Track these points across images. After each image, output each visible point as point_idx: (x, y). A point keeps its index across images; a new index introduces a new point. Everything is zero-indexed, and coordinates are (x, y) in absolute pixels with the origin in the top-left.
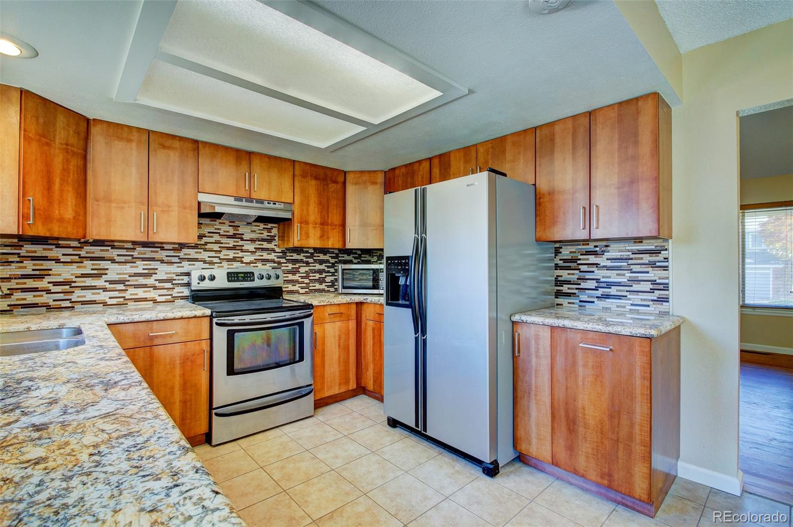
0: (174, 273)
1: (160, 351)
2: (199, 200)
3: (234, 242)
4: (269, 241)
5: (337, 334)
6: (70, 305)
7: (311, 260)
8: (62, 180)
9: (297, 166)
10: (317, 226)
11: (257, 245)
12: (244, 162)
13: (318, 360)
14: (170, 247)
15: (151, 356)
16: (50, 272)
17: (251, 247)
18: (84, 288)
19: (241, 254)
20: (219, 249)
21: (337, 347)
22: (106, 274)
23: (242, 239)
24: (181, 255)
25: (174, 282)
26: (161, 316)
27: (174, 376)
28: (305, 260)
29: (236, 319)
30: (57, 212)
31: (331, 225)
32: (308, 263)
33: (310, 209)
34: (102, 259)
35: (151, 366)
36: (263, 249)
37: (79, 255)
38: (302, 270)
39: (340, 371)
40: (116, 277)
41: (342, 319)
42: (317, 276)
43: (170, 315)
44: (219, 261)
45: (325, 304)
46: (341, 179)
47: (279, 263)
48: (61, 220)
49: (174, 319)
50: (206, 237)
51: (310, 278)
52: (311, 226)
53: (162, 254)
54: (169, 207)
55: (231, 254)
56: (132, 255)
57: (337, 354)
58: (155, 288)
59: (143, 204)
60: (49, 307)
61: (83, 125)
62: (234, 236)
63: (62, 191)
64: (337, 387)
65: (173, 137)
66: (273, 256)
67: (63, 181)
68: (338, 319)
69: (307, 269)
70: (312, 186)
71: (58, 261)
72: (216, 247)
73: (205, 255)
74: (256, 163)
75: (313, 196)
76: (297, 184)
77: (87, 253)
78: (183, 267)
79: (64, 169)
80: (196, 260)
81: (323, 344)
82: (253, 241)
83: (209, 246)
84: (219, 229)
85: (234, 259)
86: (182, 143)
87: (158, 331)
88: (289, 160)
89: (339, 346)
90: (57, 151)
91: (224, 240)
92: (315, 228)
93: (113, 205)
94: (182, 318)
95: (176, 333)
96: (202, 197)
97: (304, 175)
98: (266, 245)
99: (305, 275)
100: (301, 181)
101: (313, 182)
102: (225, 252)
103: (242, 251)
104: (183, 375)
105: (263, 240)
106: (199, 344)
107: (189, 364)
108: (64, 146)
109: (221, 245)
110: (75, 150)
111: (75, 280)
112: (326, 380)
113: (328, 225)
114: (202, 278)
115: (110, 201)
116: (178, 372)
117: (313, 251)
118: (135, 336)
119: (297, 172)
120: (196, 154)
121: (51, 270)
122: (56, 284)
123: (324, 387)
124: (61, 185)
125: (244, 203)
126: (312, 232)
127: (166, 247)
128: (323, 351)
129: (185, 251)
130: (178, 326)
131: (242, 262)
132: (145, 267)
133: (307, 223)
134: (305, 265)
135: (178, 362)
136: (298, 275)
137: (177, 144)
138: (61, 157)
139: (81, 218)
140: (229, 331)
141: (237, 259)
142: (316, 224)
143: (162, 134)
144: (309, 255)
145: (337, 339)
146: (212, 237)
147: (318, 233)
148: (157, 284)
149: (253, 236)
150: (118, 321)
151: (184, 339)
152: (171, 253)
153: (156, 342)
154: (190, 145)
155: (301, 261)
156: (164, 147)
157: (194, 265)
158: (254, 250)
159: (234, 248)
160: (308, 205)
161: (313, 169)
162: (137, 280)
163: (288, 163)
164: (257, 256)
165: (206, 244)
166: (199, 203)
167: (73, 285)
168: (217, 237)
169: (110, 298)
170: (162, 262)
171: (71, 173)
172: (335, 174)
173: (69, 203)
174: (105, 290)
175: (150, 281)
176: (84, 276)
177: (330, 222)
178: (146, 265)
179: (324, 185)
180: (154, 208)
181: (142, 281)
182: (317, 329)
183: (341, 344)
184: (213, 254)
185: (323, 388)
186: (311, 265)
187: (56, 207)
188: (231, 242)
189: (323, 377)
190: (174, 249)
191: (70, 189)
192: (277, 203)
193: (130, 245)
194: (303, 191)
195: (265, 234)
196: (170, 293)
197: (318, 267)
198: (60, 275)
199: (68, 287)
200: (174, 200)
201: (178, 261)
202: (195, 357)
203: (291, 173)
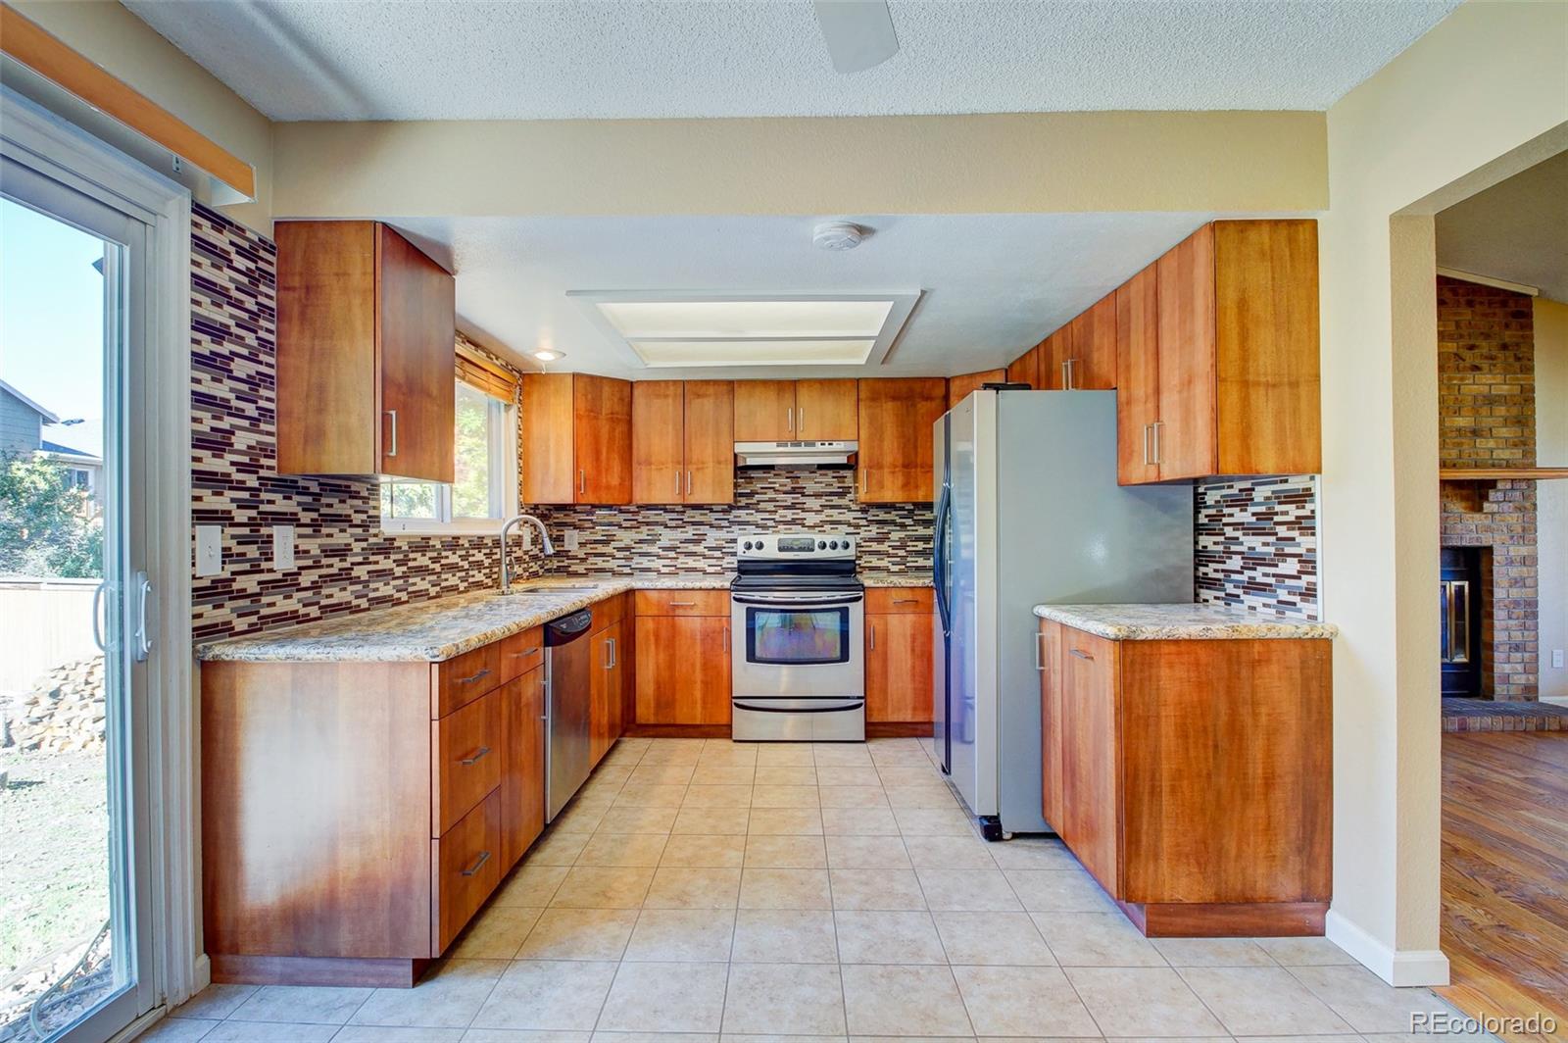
0: (723, 540)
1: (682, 622)
2: (736, 451)
3: (793, 498)
4: (841, 495)
5: (909, 632)
6: (630, 571)
7: (909, 522)
8: (608, 448)
9: (863, 387)
10: (897, 469)
11: (823, 501)
12: (787, 396)
13: (875, 665)
14: (719, 508)
15: (674, 626)
16: (615, 538)
17: (813, 503)
18: (642, 555)
19: (802, 515)
20: (774, 509)
21: (909, 651)
22: (660, 540)
23: (803, 495)
24: (731, 517)
25: (724, 550)
26: (681, 585)
27: (695, 652)
28: (899, 520)
29: (757, 596)
30: (604, 481)
31: (922, 467)
32: (903, 526)
33: (885, 447)
34: (656, 523)
35: (674, 637)
36: (833, 507)
37: (636, 520)
38: (895, 536)
39: (915, 689)
40: (668, 544)
41: (918, 610)
42: (921, 546)
43: (689, 585)
44: (774, 524)
45: (886, 585)
46: (940, 391)
47: (857, 526)
48: (608, 487)
49: (693, 589)
50: (758, 494)
51: (908, 549)
52: (886, 470)
53: (711, 517)
54: (703, 463)
55: (789, 515)
56: (682, 519)
57: (909, 663)
58: (705, 557)
59: (679, 463)
60: (614, 573)
61: (627, 390)
62: (793, 491)
63: (608, 459)
64: (909, 712)
65: (707, 382)
66: (849, 516)
67: (610, 449)
68: (912, 609)
69: (902, 534)
70: (888, 411)
71: (620, 526)
72: (770, 506)
73: (758, 517)
74: (804, 396)
75: (889, 425)
76: (863, 412)
77: (644, 518)
78: (733, 532)
79: (610, 438)
80: (747, 523)
81: (885, 643)
82: (817, 495)
83: (762, 506)
84: (775, 483)
85: (793, 522)
86: (716, 387)
87: (680, 599)
88: (851, 380)
89: (913, 650)
90: (604, 422)
91: (781, 496)
92: (893, 473)
93: (653, 467)
94: (700, 589)
95: (695, 605)
96: (740, 448)
97: (875, 398)
98: (836, 501)
99: (898, 544)
100: (870, 407)
101: (889, 406)
102: (781, 512)
103: (804, 510)
104: (704, 653)
105: (832, 494)
106: (720, 620)
107: (710, 641)
108: (610, 416)
109: (777, 504)
110: (619, 416)
111: (634, 545)
112: (889, 698)
113: (916, 467)
114: (749, 546)
115: (650, 464)
116: (698, 649)
117: (912, 507)
118: (659, 604)
119: (863, 395)
120: (731, 397)
121: (615, 535)
122: (619, 549)
123: (887, 707)
124: (608, 452)
125: (789, 449)
126: (888, 479)
127: (715, 508)
128: (885, 653)
129: (735, 512)
130: (698, 598)
131: (803, 525)
132: (695, 532)
133: (880, 467)
134: (898, 528)
135: (698, 637)
136: (887, 544)
137: (711, 390)
138: (607, 427)
139: (627, 483)
140: (748, 609)
141: (798, 522)
142: (895, 466)
143: (696, 382)
144: (906, 512)
145: (909, 640)
146: (765, 493)
147: (900, 481)
148: (707, 552)
149: (819, 488)
150: (643, 587)
151: (704, 613)
152: (720, 515)
153: (679, 612)
154: (725, 387)
155: (893, 523)
156: (699, 396)
157: (745, 529)
158: (820, 509)
159: (792, 507)
160: (881, 440)
161: (889, 385)
162: (687, 548)
163: (849, 385)
164: (822, 517)
165: (759, 502)
166: (735, 455)
167: (633, 551)
168: (771, 495)
169: (664, 566)
170: (711, 526)
171: (617, 439)
172: (928, 385)
173: (615, 470)
174: (659, 557)
175: (700, 549)
176: (641, 541)
177: (919, 461)
178: (696, 529)
179: (907, 407)
180: (690, 467)
181: (692, 548)
182: (874, 621)
183: (916, 649)
184: (767, 516)
185: (885, 708)
186: (908, 528)
187: (604, 475)
188: (789, 499)
189: (884, 691)
190: (723, 511)
191: (616, 456)
192: (834, 443)
193: (680, 509)
194: (872, 420)
195: (835, 488)
196: (719, 563)
197: (921, 531)
198: (621, 540)
199: (628, 553)
200: (708, 454)
201: (728, 525)
202: (716, 634)
203: (855, 398)
